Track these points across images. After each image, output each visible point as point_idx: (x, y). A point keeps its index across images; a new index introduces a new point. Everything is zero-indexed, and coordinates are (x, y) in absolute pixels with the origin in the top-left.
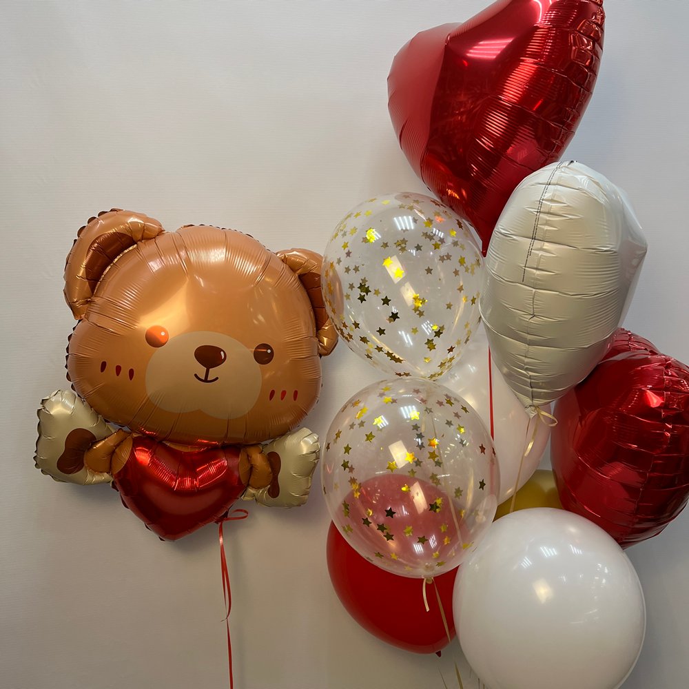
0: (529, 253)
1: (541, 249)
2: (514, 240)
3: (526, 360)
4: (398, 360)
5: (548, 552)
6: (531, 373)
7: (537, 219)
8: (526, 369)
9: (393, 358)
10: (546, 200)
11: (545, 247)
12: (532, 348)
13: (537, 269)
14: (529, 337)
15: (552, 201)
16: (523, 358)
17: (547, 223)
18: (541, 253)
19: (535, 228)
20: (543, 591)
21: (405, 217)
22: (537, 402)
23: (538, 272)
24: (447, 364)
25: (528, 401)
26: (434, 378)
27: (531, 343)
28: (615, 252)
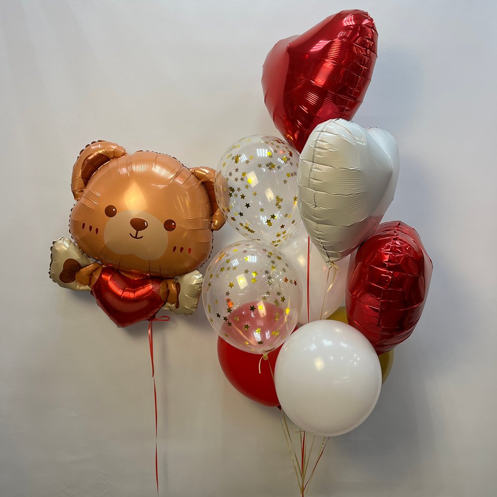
0: (311, 170)
2: (304, 163)
3: (318, 232)
4: (252, 231)
6: (322, 241)
7: (314, 151)
8: (319, 238)
9: (249, 230)
10: (319, 141)
11: (318, 167)
12: (320, 226)
13: (315, 179)
14: (316, 219)
15: (322, 141)
18: (316, 170)
19: (314, 156)
22: (332, 259)
24: (282, 235)
25: (327, 258)
26: (275, 244)
27: (318, 222)
28: (359, 171)
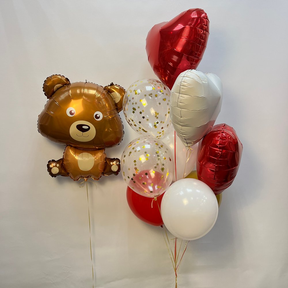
0: (178, 98)
1: (182, 97)
2: (174, 94)
3: (182, 131)
4: (146, 132)
5: (189, 190)
6: (184, 135)
7: (180, 87)
8: (182, 134)
9: (144, 131)
10: (183, 82)
11: (182, 96)
13: (180, 103)
14: (181, 124)
15: (184, 82)
16: (181, 130)
17: (183, 89)
18: (181, 98)
19: (180, 90)
20: (185, 202)
21: (149, 86)
22: (189, 145)
23: (181, 104)
24: (162, 133)
25: (186, 145)
26: (158, 138)
27: (182, 126)
28: (204, 97)
